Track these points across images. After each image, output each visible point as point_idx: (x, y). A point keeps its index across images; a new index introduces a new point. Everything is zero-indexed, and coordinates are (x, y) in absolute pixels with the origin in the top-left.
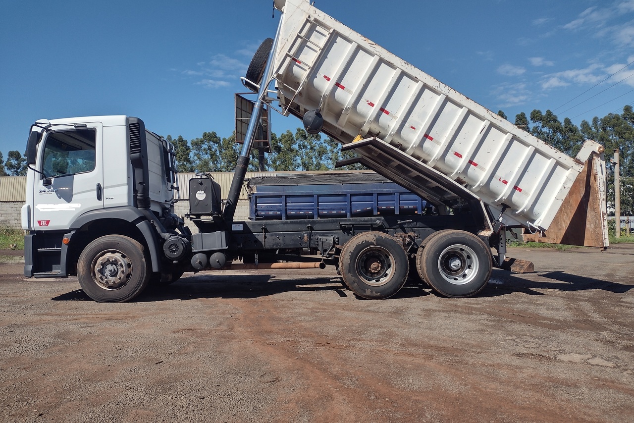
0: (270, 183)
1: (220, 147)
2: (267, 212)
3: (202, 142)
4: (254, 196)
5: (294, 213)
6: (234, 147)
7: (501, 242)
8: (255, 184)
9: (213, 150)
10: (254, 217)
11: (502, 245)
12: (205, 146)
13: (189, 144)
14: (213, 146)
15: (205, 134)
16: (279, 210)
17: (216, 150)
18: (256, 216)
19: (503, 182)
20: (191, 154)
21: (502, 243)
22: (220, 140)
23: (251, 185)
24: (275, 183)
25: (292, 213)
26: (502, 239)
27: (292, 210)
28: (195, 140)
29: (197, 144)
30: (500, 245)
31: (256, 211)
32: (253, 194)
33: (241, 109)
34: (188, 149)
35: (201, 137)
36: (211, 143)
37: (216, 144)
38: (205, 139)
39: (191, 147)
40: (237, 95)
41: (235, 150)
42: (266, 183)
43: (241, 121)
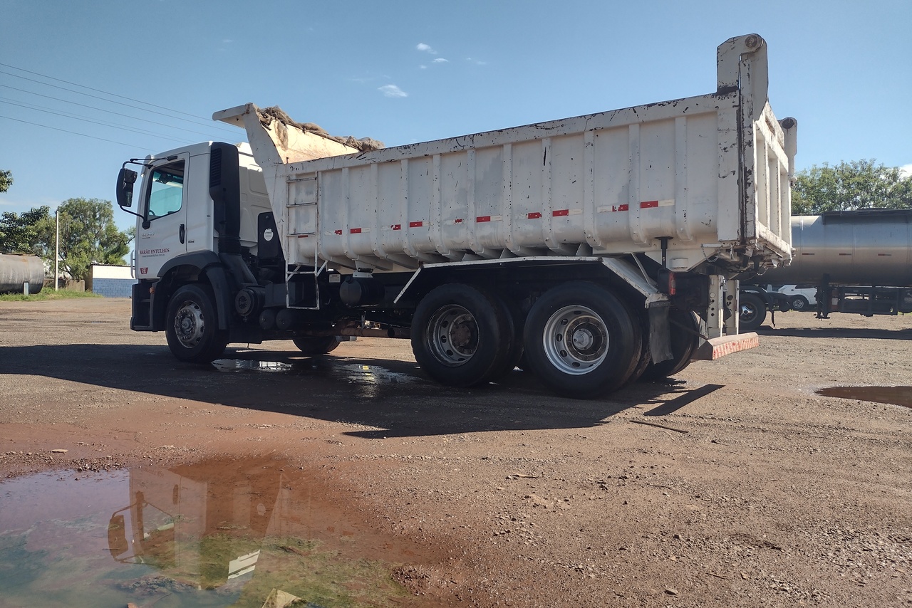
7: (712, 306)
11: (713, 312)
19: (620, 210)
21: (713, 309)
26: (713, 301)
30: (710, 312)
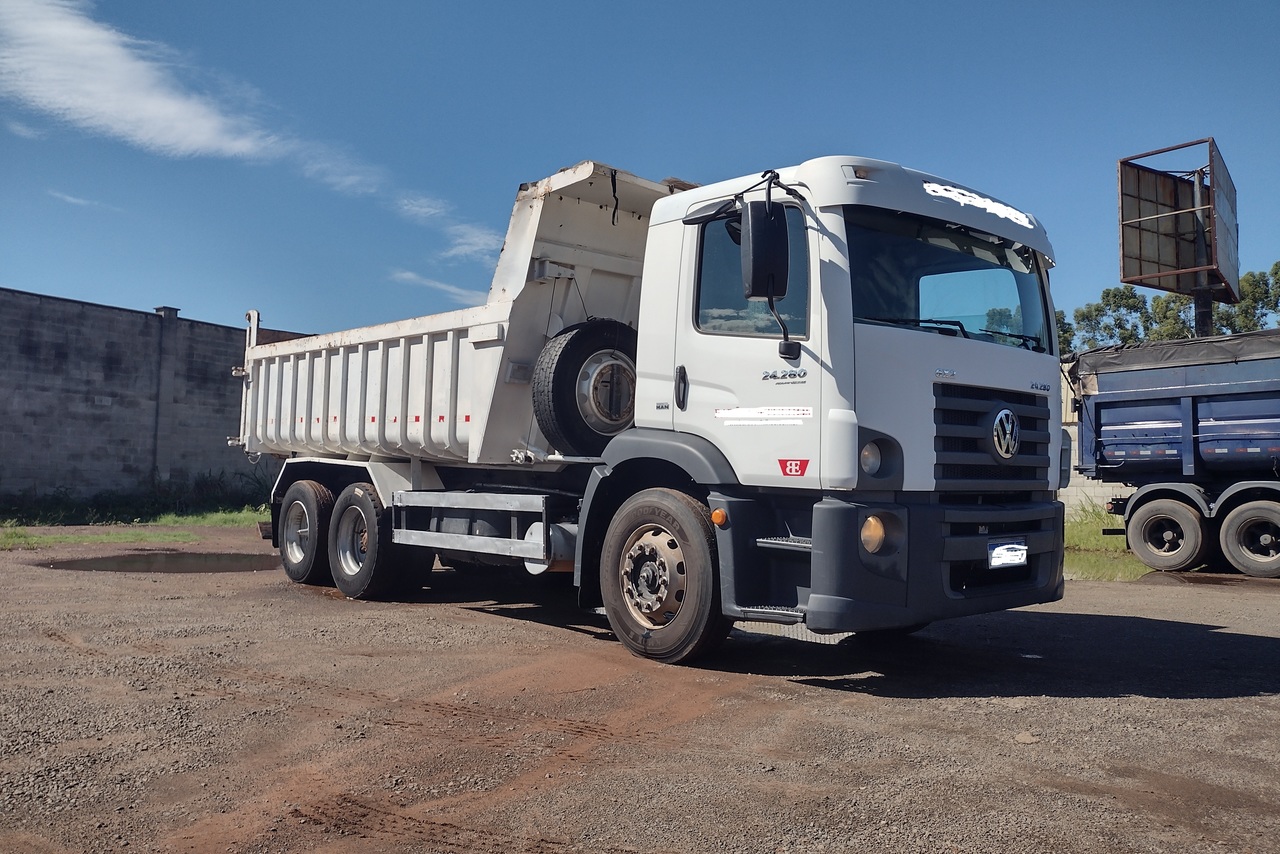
0: (1140, 362)
1: (1148, 320)
2: (1133, 450)
3: (1100, 311)
4: (1090, 404)
5: (1225, 451)
6: (1182, 316)
8: (1094, 369)
9: (1129, 326)
10: (1092, 466)
12: (1108, 320)
13: (1070, 319)
14: (1128, 318)
15: (1107, 294)
16: (1171, 444)
17: (1135, 327)
18: (1098, 462)
20: (1076, 342)
22: (1145, 302)
23: (1081, 373)
24: (1157, 360)
25: (1218, 451)
27: (1218, 440)
28: (1084, 309)
29: (1088, 318)
31: (1099, 446)
32: (1086, 396)
33: (1139, 198)
34: (1066, 329)
35: (1098, 300)
36: (1123, 311)
37: (1136, 311)
38: (1107, 305)
39: (1075, 326)
40: (1125, 163)
41: (1184, 322)
42: (1128, 364)
43: (1139, 227)
